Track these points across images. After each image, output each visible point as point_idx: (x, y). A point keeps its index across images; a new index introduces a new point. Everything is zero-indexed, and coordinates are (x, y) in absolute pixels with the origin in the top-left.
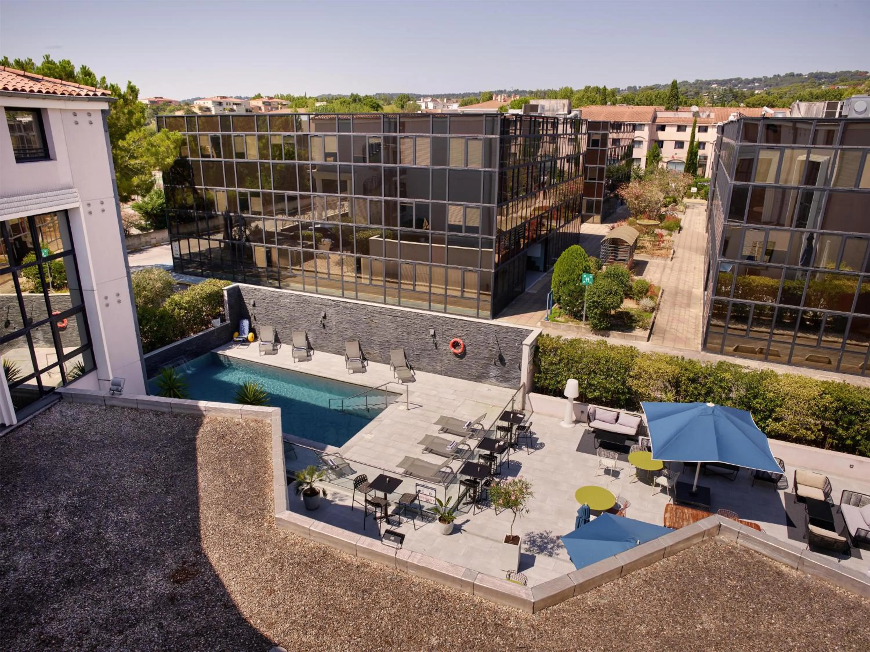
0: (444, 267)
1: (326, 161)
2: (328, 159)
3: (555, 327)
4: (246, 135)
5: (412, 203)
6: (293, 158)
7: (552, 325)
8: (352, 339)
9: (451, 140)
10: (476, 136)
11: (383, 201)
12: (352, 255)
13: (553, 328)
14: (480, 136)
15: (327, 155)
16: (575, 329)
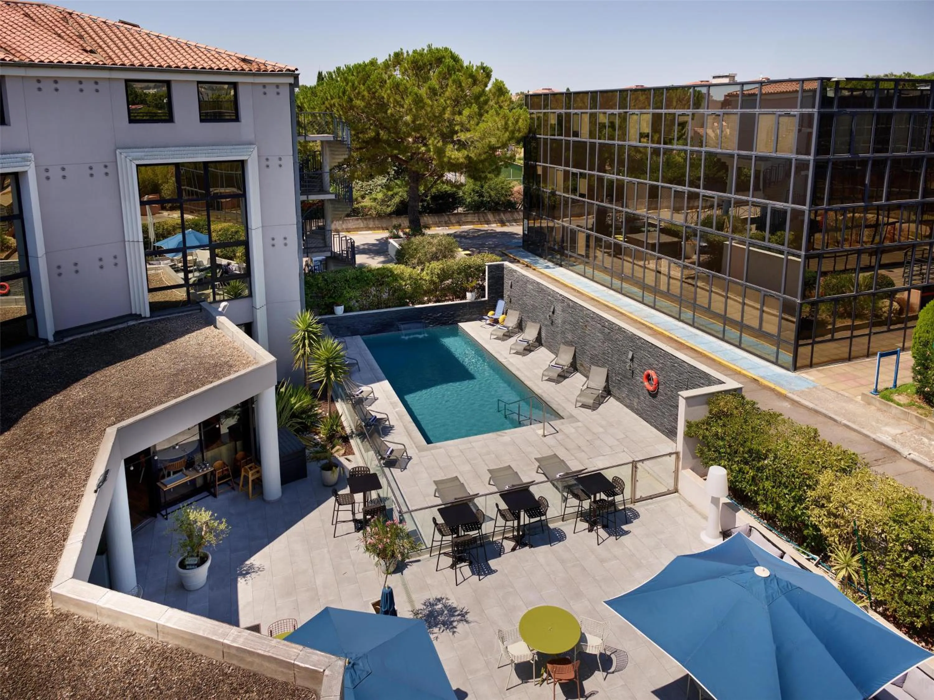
0: (742, 285)
1: (640, 142)
2: (642, 140)
3: (884, 408)
4: (582, 113)
5: (714, 198)
6: (613, 139)
7: (877, 404)
8: (569, 343)
9: (760, 116)
10: (788, 110)
11: (686, 191)
12: (654, 253)
13: (879, 410)
14: (794, 111)
15: (642, 136)
16: (915, 421)
